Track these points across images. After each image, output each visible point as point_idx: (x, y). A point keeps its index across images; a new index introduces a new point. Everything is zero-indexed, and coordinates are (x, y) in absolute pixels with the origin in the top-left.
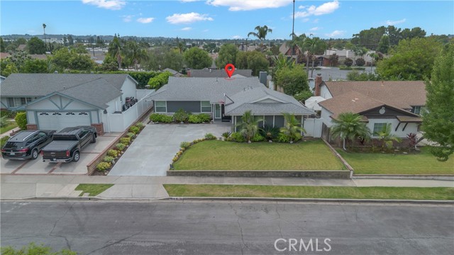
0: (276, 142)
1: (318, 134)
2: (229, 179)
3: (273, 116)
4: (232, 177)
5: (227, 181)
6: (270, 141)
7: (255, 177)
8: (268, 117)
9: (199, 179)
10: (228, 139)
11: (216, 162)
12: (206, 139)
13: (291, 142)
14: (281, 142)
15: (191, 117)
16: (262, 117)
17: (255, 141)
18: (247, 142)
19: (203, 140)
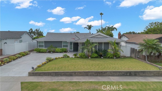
0: (105, 58)
1: (128, 54)
2: (77, 77)
3: (102, 43)
4: (80, 76)
5: (75, 79)
6: (102, 57)
7: (97, 76)
8: (100, 44)
9: (53, 78)
10: (76, 57)
11: (68, 67)
12: (63, 57)
13: (115, 58)
14: (109, 58)
15: (57, 49)
16: (96, 43)
17: (93, 58)
18: (88, 58)
19: (62, 58)
